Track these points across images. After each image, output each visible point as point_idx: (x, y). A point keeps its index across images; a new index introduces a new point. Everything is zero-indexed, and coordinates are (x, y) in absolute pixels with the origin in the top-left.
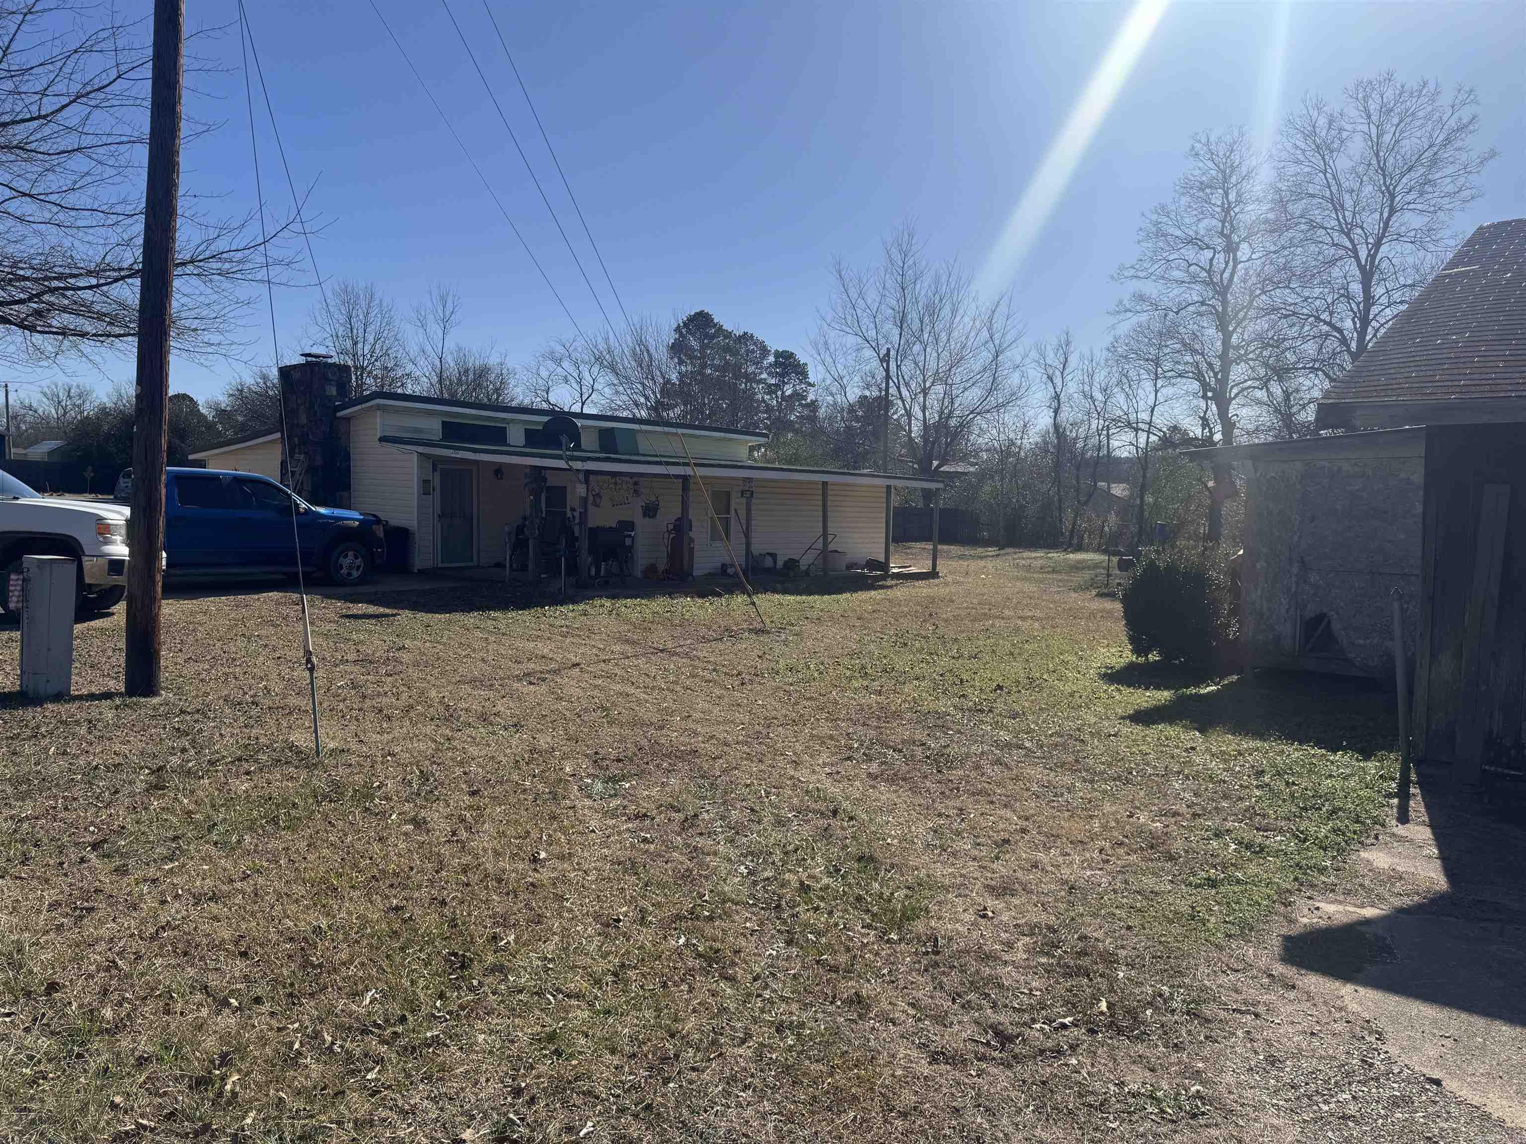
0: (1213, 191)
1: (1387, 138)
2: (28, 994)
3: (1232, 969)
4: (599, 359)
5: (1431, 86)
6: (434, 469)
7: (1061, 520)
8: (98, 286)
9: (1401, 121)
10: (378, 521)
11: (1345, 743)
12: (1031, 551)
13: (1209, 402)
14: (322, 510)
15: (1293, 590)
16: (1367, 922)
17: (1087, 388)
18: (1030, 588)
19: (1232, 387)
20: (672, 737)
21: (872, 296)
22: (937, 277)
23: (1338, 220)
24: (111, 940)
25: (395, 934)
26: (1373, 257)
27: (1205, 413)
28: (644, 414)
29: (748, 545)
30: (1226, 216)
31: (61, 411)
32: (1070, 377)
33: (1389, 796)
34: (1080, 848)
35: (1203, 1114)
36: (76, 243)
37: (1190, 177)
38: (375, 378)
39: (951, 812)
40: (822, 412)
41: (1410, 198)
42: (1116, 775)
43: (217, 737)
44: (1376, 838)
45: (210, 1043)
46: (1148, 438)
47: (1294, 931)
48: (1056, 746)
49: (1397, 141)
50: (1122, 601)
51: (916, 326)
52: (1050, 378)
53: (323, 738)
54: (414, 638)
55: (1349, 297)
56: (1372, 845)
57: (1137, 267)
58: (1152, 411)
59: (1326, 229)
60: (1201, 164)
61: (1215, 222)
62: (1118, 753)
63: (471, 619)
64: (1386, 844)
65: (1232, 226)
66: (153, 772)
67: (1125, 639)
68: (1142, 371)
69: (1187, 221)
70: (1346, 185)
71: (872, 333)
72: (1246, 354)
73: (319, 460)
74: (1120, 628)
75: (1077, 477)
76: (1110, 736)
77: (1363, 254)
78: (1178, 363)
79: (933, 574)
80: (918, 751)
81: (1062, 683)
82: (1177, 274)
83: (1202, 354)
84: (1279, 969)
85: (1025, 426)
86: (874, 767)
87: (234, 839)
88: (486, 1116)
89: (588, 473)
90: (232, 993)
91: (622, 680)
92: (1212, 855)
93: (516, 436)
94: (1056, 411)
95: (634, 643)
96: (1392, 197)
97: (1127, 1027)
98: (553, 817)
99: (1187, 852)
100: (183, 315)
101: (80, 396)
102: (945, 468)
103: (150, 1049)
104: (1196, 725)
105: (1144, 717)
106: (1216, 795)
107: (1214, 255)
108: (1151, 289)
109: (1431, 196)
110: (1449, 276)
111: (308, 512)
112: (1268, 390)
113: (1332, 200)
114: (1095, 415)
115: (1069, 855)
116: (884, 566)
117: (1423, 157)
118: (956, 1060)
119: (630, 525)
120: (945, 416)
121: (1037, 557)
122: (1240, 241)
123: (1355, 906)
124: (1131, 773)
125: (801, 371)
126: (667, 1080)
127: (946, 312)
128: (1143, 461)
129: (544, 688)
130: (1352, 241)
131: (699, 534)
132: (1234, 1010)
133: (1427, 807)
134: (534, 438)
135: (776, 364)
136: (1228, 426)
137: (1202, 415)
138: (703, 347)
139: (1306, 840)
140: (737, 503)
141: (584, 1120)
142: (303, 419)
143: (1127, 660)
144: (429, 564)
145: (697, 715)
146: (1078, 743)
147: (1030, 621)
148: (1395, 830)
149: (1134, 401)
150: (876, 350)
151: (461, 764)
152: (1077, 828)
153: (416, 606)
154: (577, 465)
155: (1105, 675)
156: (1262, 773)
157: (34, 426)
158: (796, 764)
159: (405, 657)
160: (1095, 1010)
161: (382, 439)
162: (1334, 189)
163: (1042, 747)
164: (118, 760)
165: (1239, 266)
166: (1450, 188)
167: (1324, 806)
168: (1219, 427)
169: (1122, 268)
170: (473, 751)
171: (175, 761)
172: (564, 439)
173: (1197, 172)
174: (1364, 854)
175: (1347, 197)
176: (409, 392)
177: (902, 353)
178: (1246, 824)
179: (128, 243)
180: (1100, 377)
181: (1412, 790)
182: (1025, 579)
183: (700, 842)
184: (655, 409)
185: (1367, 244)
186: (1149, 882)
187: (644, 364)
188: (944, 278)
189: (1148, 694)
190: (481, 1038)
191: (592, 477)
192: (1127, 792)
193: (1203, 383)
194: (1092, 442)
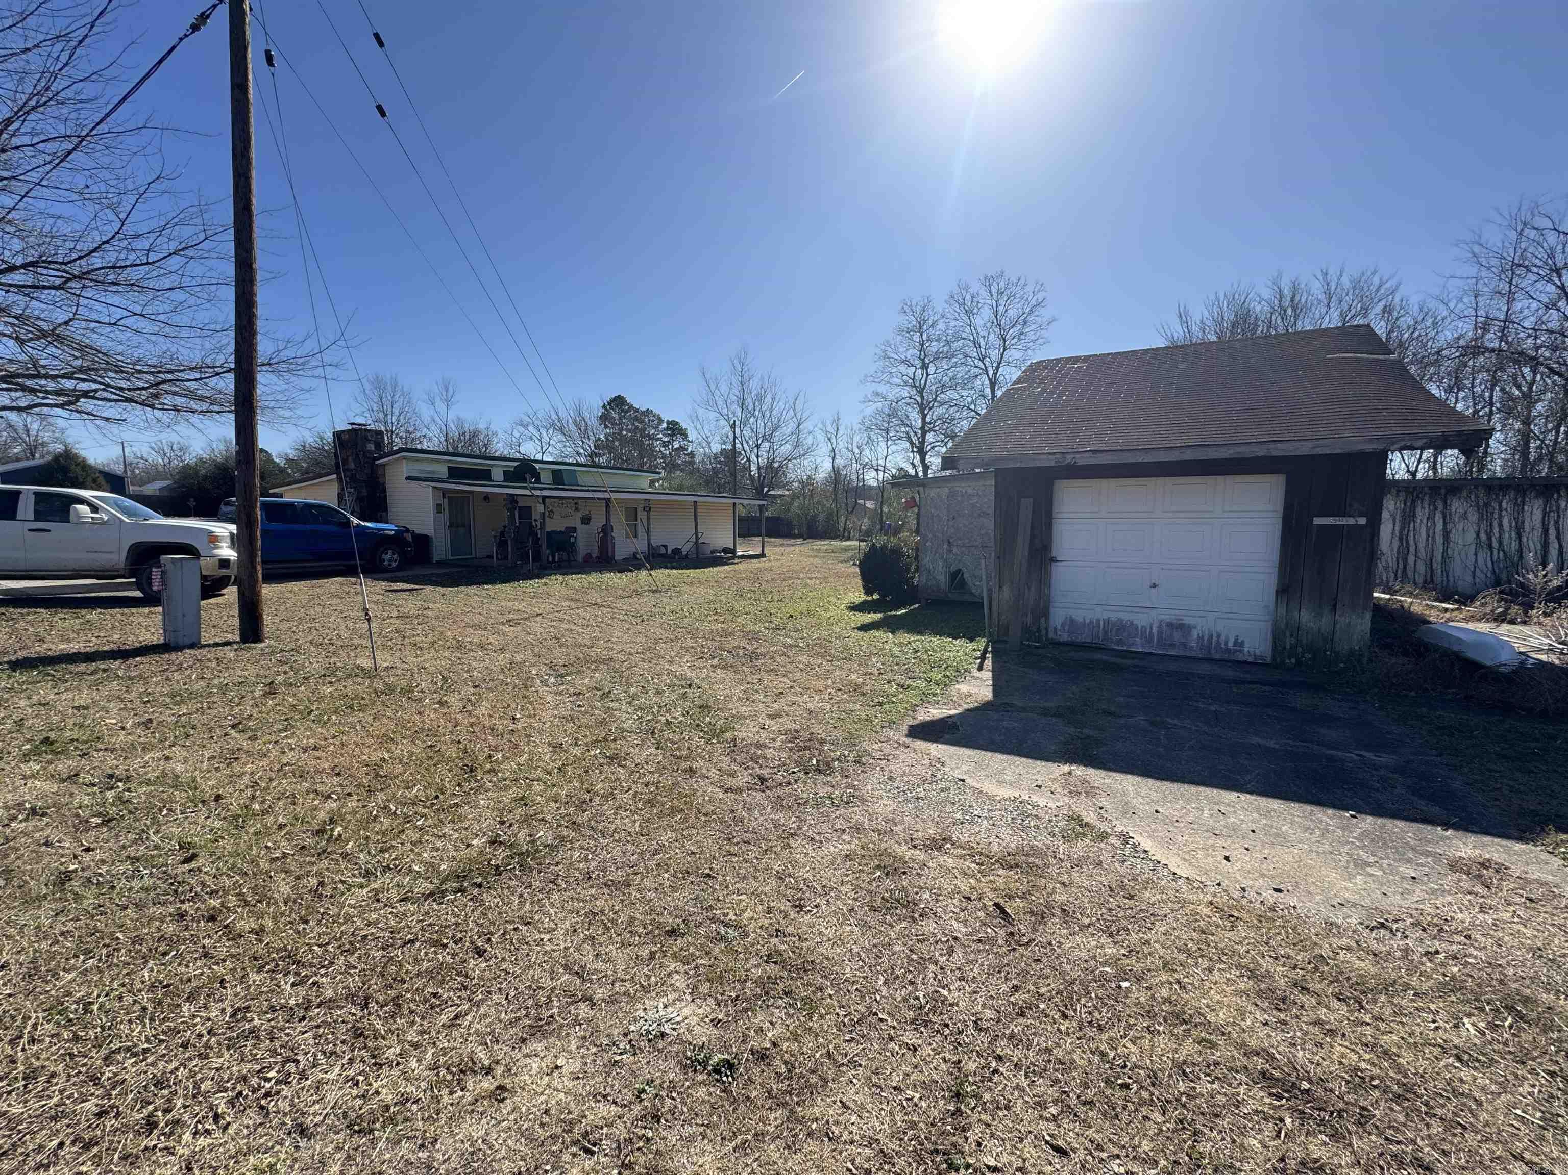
0: (914, 333)
1: (1001, 308)
2: (203, 802)
3: (881, 741)
4: (553, 425)
5: (1022, 281)
6: (444, 496)
7: (838, 523)
8: (201, 379)
9: (1008, 299)
10: (407, 530)
11: (961, 635)
13: (915, 454)
14: (369, 524)
15: (945, 557)
16: (951, 716)
17: (850, 446)
18: (817, 561)
19: (927, 446)
20: (598, 651)
21: (724, 388)
22: (762, 378)
23: (978, 353)
24: (252, 773)
25: (431, 758)
26: (996, 374)
27: (913, 460)
28: (582, 460)
29: (649, 540)
30: (921, 348)
31: (166, 460)
32: (840, 439)
33: (976, 658)
34: (819, 693)
36: (180, 349)
37: (901, 324)
38: (401, 438)
39: (755, 681)
40: (697, 459)
41: (1013, 342)
42: (844, 657)
43: (307, 664)
44: (965, 678)
45: (322, 815)
46: (884, 474)
47: (916, 722)
49: (1006, 310)
50: (860, 567)
51: (751, 407)
52: (830, 440)
53: (378, 661)
54: (435, 602)
55: (984, 396)
56: (963, 681)
57: (874, 375)
58: (886, 459)
59: (971, 358)
60: (907, 318)
61: (915, 351)
62: (848, 646)
63: (473, 590)
64: (969, 681)
65: (925, 354)
66: (266, 686)
67: (861, 588)
68: (880, 436)
69: (901, 350)
70: (981, 333)
71: (725, 411)
72: (934, 427)
73: (364, 492)
74: (859, 581)
75: (847, 498)
76: (845, 638)
77: (991, 373)
78: (898, 432)
79: (763, 555)
80: (741, 652)
81: (826, 612)
82: (898, 381)
83: (911, 427)
84: (904, 739)
85: (817, 468)
86: (716, 662)
87: (325, 717)
88: (485, 834)
89: (544, 498)
90: (333, 793)
91: (569, 621)
92: (884, 691)
93: (497, 475)
94: (833, 459)
95: (577, 600)
96: (1005, 341)
97: (824, 770)
98: (525, 697)
99: (872, 691)
100: (263, 398)
101: (181, 450)
102: (771, 493)
103: (285, 821)
104: (890, 630)
105: (864, 628)
106: (893, 664)
107: (916, 370)
108: (882, 389)
109: (1024, 341)
111: (358, 525)
113: (974, 341)
114: (854, 461)
115: (813, 697)
116: (733, 551)
117: (1020, 319)
118: (738, 791)
119: (574, 530)
120: (770, 463)
121: (823, 545)
122: (929, 363)
123: (947, 710)
124: (852, 656)
125: (683, 434)
126: (584, 812)
127: (768, 399)
128: (881, 489)
129: (519, 628)
130: (985, 365)
131: (619, 533)
132: (878, 759)
133: (993, 663)
134: (509, 476)
135: (668, 429)
136: (925, 468)
137: (912, 462)
138: (620, 419)
139: (931, 681)
140: (642, 515)
141: (538, 832)
142: (352, 466)
143: (863, 599)
144: (443, 557)
145: (614, 640)
146: (828, 643)
147: (814, 580)
148: (975, 674)
149: (876, 453)
150: (728, 420)
151: (468, 671)
152: (819, 684)
153: (435, 584)
154: (537, 493)
155: (850, 607)
156: (917, 652)
157: (145, 471)
158: (671, 662)
159: (430, 613)
160: (810, 764)
161: (407, 478)
162: (975, 335)
164: (240, 680)
165: (929, 377)
166: (1033, 338)
167: (943, 665)
168: (921, 469)
169: (866, 376)
170: (475, 664)
171: (280, 679)
172: (528, 476)
173: (905, 322)
174: (957, 686)
175: (981, 340)
176: (425, 447)
177: (744, 423)
178: (905, 676)
179: (219, 350)
180: (856, 439)
181: (988, 655)
182: (815, 556)
183: (612, 705)
184: (590, 456)
185: (993, 367)
186: (851, 706)
187: (583, 428)
188: (766, 378)
189: (869, 616)
190: (482, 802)
191: (547, 500)
192: (848, 665)
193: (912, 443)
194: (854, 477)
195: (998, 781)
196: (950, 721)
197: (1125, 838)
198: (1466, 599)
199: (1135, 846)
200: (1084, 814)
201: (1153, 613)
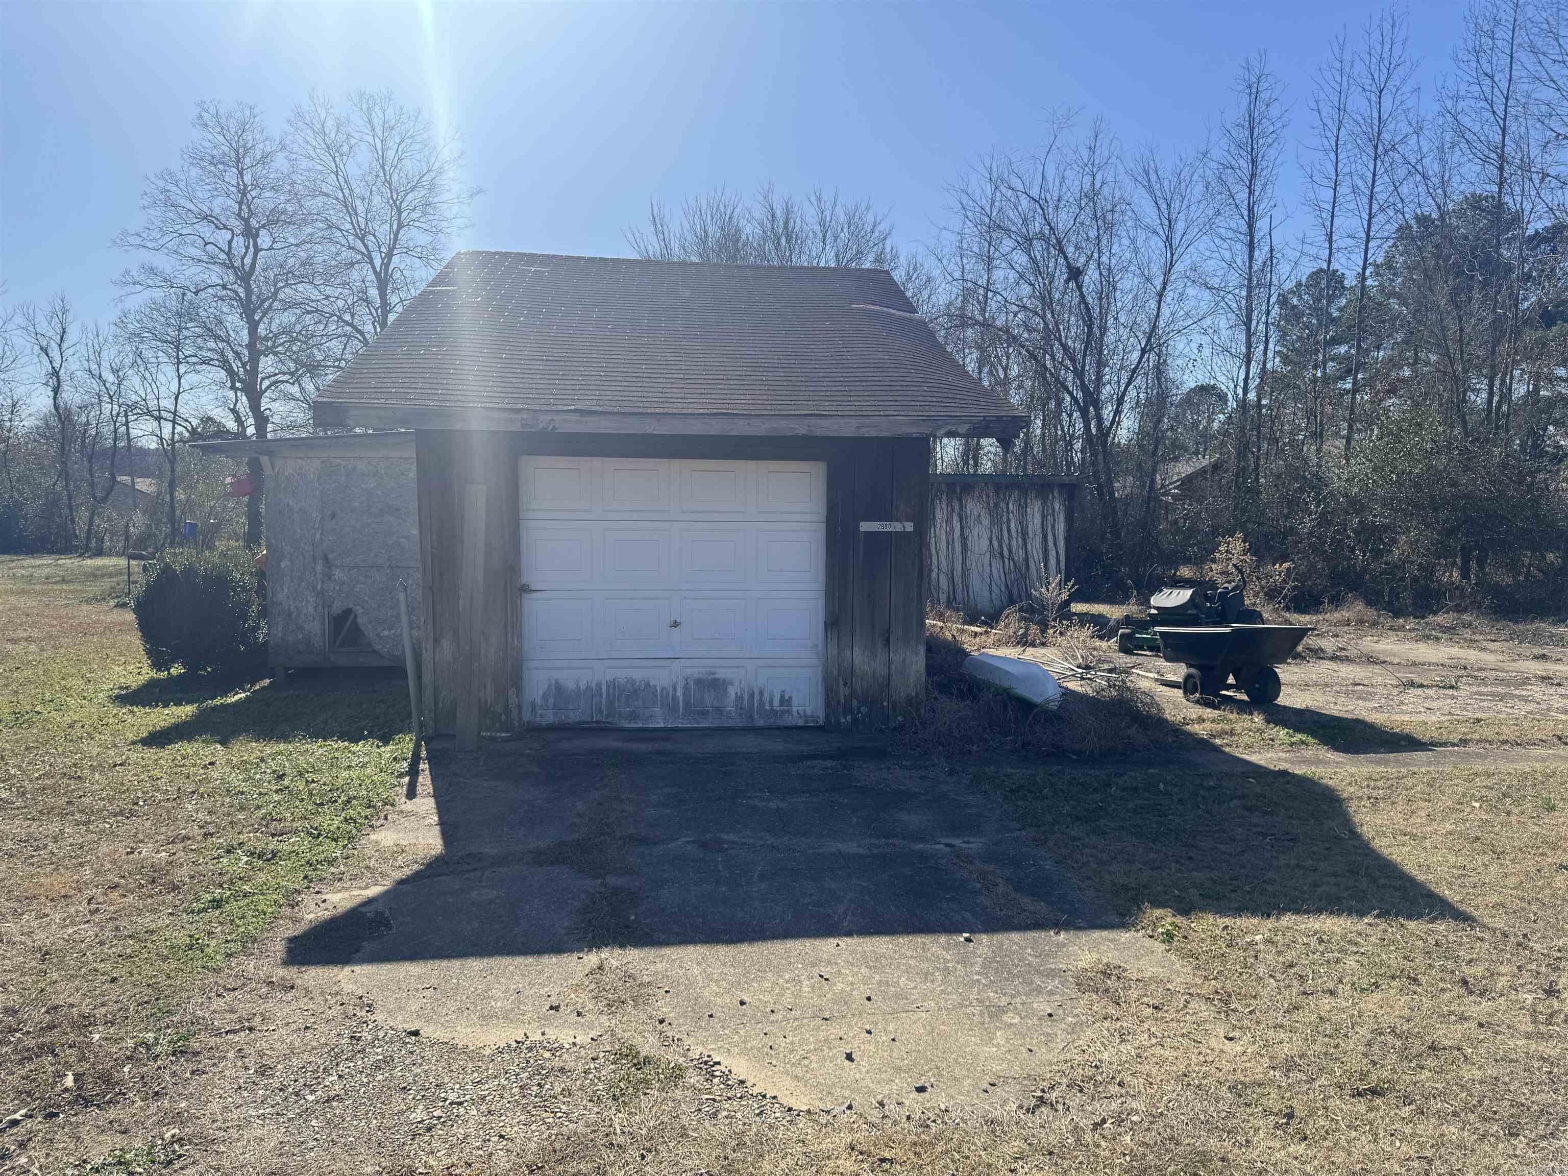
0: (226, 168)
1: (391, 154)
3: (229, 990)
7: (73, 521)
9: (402, 141)
11: (366, 733)
12: (34, 558)
13: (239, 394)
15: (319, 587)
16: (370, 901)
17: (94, 367)
19: (263, 379)
23: (352, 223)
26: (387, 265)
27: (235, 405)
30: (242, 198)
32: (71, 351)
33: (401, 776)
34: (63, 903)
35: (180, 1156)
37: (199, 147)
41: (415, 215)
42: (118, 810)
44: (386, 818)
46: (174, 428)
47: (300, 929)
48: (44, 789)
49: (400, 160)
50: (135, 611)
52: (45, 350)
55: (367, 301)
56: (382, 825)
57: (144, 235)
58: (176, 399)
59: (341, 230)
60: (210, 136)
61: (230, 202)
62: (122, 784)
64: (394, 822)
65: (250, 210)
67: (142, 655)
68: (160, 354)
69: (200, 195)
70: (357, 191)
72: (274, 346)
74: (135, 641)
75: (91, 470)
76: (115, 766)
77: (378, 262)
78: (201, 348)
81: (61, 713)
82: (196, 252)
83: (228, 342)
84: (281, 972)
85: (14, 406)
92: (220, 874)
94: (56, 390)
96: (400, 212)
97: (98, 1095)
99: (192, 877)
104: (217, 738)
105: (158, 739)
106: (232, 810)
107: (233, 237)
109: (432, 217)
110: (431, 292)
112: (300, 385)
113: (345, 202)
114: (106, 398)
115: (47, 915)
117: (424, 179)
121: (42, 565)
122: (259, 228)
123: (361, 888)
124: (137, 804)
128: (169, 455)
130: (366, 247)
132: (227, 1033)
133: (433, 780)
136: (262, 420)
137: (232, 407)
139: (319, 835)
143: (147, 677)
146: (72, 782)
147: (24, 643)
148: (403, 807)
149: (154, 386)
152: (61, 881)
155: (118, 697)
156: (281, 777)
160: (58, 1088)
162: (347, 192)
163: (24, 794)
165: (261, 253)
167: (339, 797)
168: (251, 421)
169: (126, 234)
173: (207, 144)
174: (373, 837)
175: (358, 203)
178: (262, 832)
180: (109, 355)
181: (421, 766)
182: (23, 592)
185: (381, 252)
186: (146, 921)
189: (167, 712)
192: (130, 826)
193: (231, 373)
194: (107, 430)
195: (483, 1017)
196: (370, 912)
197: (708, 1067)
198: (991, 619)
199: (725, 1076)
200: (638, 1041)
201: (676, 666)
